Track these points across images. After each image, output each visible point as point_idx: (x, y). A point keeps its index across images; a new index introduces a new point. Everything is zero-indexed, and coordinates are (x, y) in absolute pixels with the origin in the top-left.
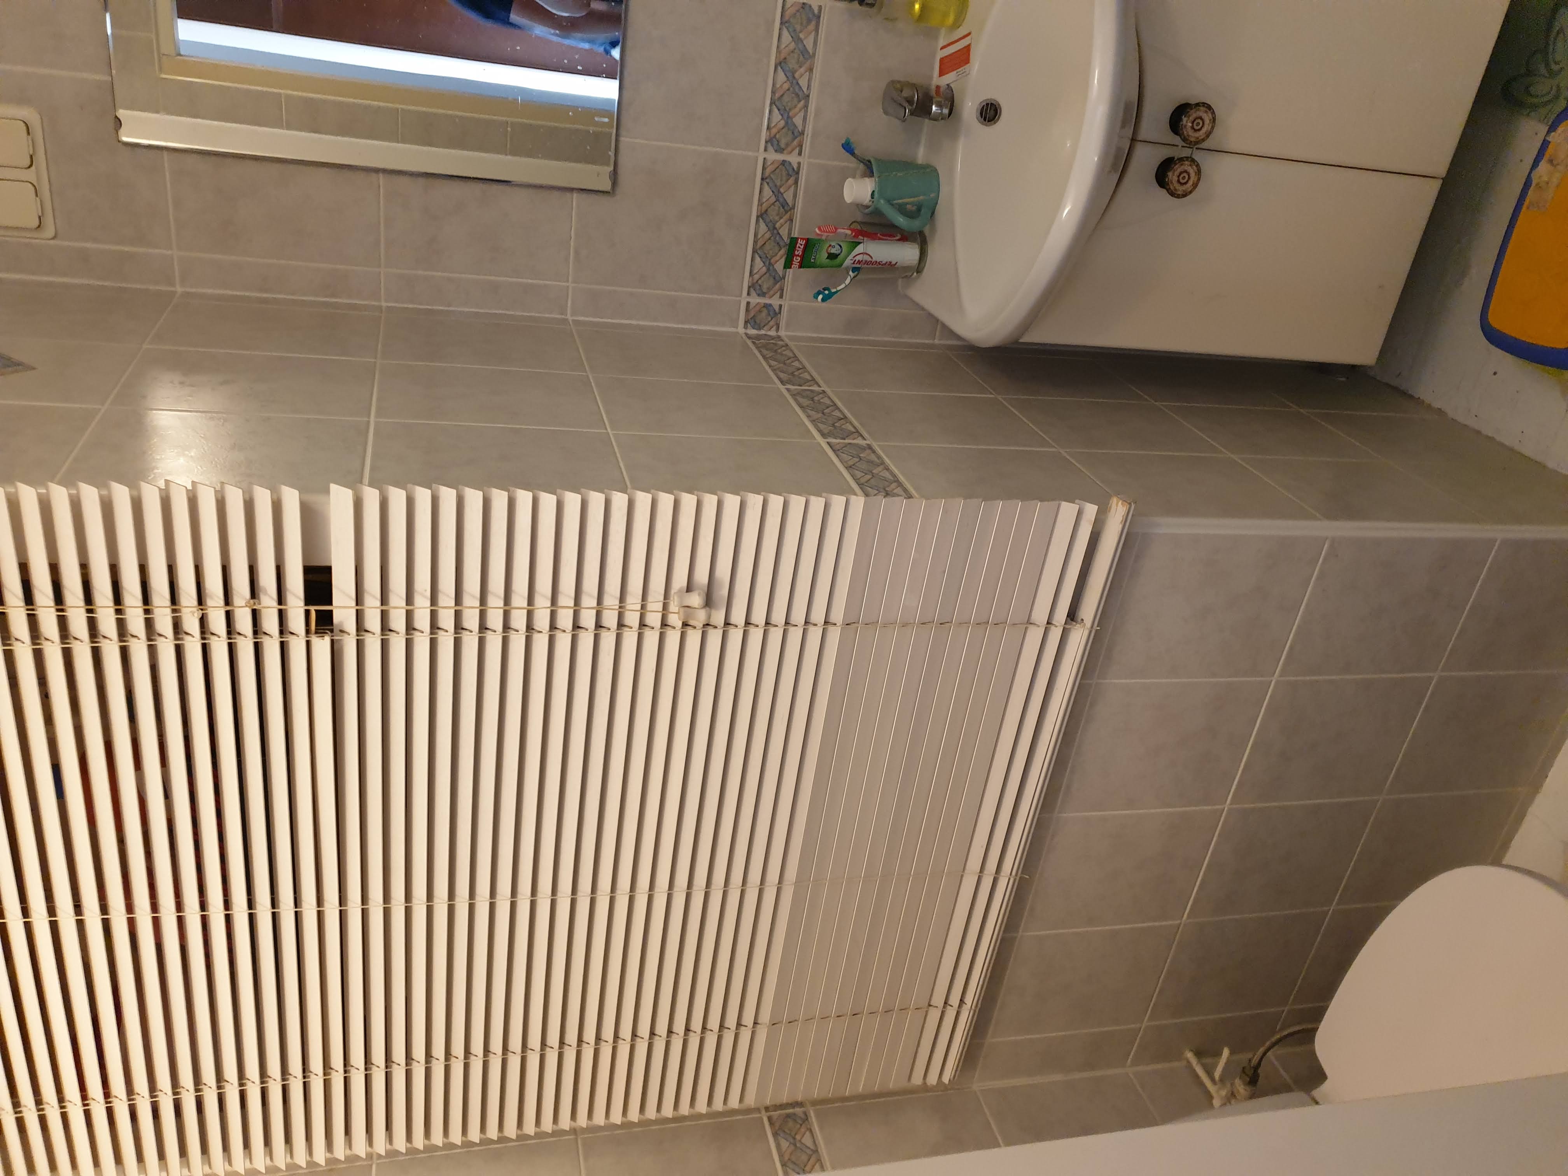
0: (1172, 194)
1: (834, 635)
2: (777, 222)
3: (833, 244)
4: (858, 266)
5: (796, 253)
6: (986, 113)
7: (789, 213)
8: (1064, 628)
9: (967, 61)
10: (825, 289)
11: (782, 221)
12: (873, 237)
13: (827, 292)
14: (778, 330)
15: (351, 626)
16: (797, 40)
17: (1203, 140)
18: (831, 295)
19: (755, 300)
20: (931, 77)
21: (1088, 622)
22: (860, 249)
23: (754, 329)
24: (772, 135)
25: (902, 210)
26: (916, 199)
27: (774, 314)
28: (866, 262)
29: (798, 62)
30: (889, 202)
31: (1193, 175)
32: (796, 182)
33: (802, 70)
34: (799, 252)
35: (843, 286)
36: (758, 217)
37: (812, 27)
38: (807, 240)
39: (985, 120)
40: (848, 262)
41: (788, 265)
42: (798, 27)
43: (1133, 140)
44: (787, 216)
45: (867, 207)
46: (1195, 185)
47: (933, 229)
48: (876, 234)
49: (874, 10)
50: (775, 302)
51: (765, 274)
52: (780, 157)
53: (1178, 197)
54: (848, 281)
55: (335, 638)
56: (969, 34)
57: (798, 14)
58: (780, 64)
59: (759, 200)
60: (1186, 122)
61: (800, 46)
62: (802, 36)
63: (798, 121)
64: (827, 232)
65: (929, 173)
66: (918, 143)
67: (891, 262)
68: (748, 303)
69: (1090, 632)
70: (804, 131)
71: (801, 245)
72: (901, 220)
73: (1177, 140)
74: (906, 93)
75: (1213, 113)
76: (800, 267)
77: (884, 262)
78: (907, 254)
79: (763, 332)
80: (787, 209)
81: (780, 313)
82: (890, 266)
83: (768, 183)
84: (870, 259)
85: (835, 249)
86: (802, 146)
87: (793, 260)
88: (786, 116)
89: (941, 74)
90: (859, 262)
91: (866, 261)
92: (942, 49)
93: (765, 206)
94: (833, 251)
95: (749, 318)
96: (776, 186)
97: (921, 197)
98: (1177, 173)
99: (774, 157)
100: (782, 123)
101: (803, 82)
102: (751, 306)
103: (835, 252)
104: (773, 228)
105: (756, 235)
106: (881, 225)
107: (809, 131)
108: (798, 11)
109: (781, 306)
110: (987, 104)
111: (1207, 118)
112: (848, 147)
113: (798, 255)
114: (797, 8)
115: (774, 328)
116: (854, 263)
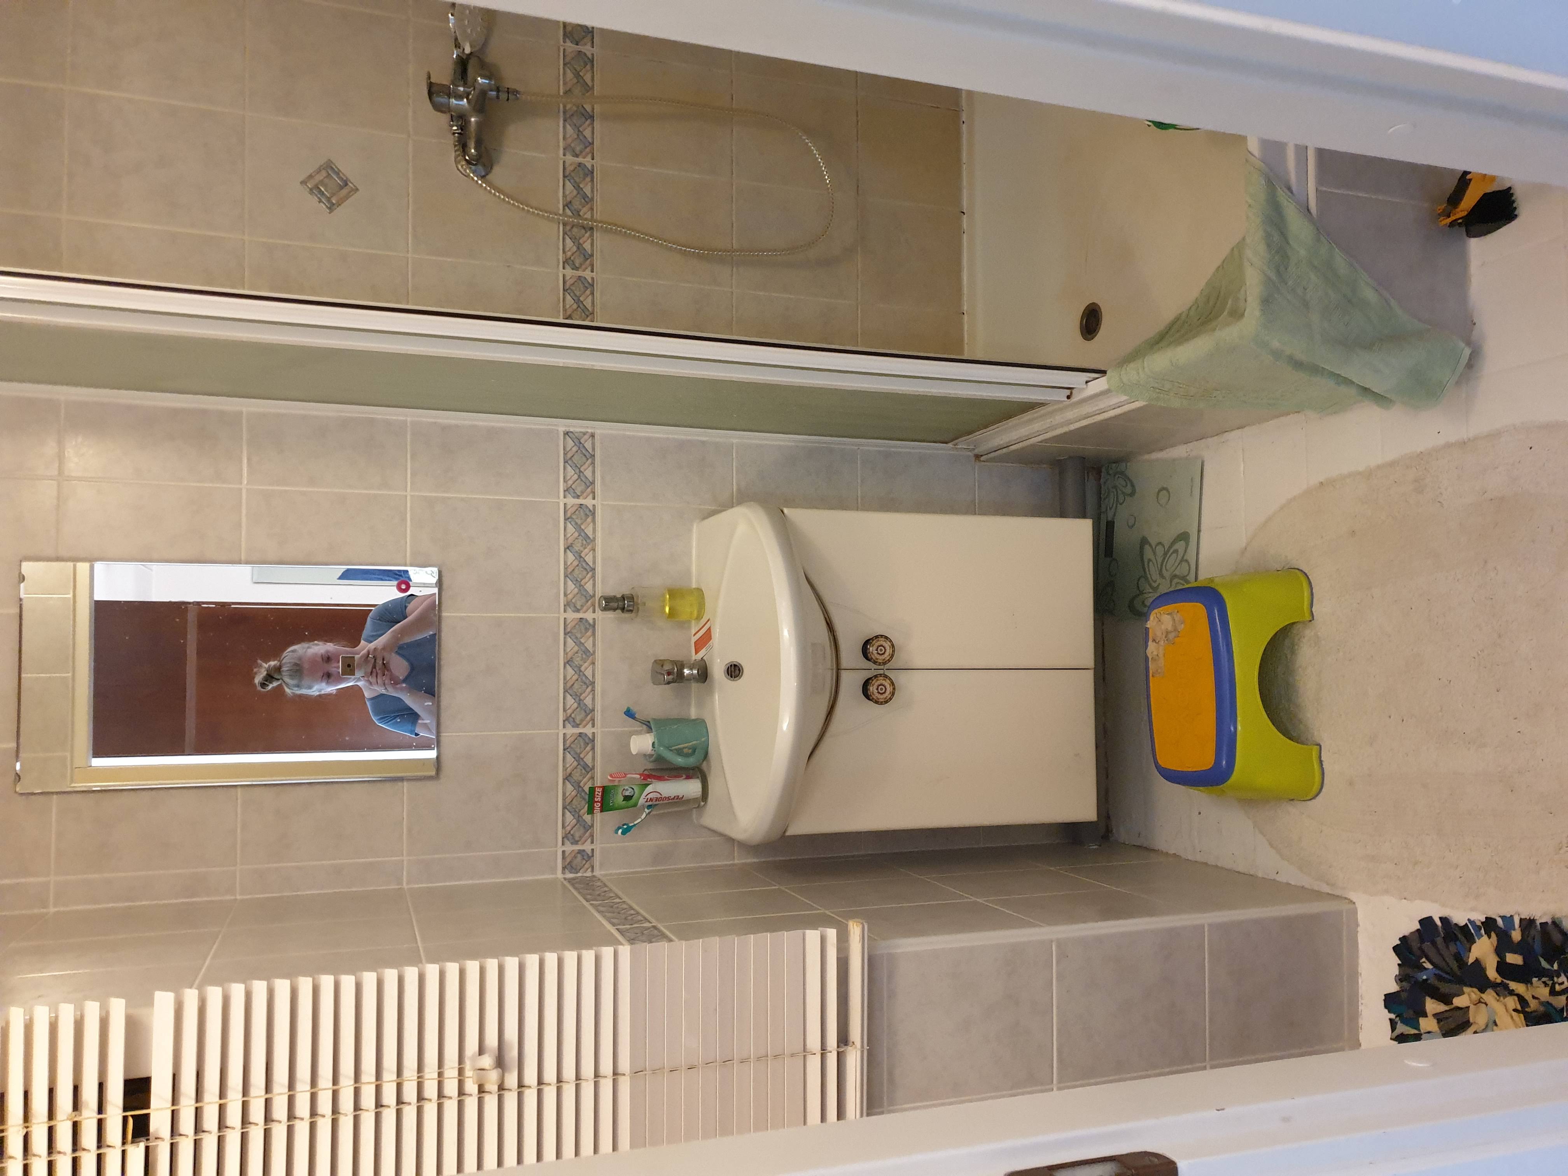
0: (877, 702)
1: (625, 1085)
2: (581, 781)
3: (626, 788)
4: (650, 803)
5: (596, 800)
6: (731, 672)
7: (590, 773)
8: (838, 1053)
9: (710, 638)
10: (624, 825)
11: (585, 779)
12: (660, 778)
13: (625, 827)
14: (592, 871)
15: (166, 1132)
16: (580, 644)
17: (889, 661)
18: (629, 829)
19: (569, 848)
20: (691, 657)
21: (858, 1043)
22: (649, 789)
23: (571, 873)
24: (568, 715)
25: (679, 752)
26: (691, 744)
27: (588, 857)
28: (657, 800)
29: (582, 659)
30: (668, 748)
31: (888, 686)
32: (593, 748)
33: (586, 665)
34: (598, 798)
35: (639, 820)
36: (564, 780)
37: (589, 633)
38: (604, 788)
39: (731, 677)
40: (642, 801)
41: (591, 811)
42: (579, 636)
43: (838, 669)
44: (589, 775)
45: (651, 756)
46: (893, 694)
47: (709, 766)
48: (664, 777)
49: (633, 615)
50: (587, 847)
51: (576, 825)
52: (577, 731)
53: (881, 703)
54: (644, 815)
55: (150, 1144)
56: (708, 620)
57: (577, 626)
58: (568, 662)
59: (563, 766)
60: (872, 649)
61: (583, 648)
62: (583, 641)
63: (588, 701)
64: (617, 778)
65: (700, 724)
66: (689, 705)
67: (678, 796)
68: (564, 852)
69: (862, 1052)
70: (594, 707)
71: (599, 792)
72: (680, 761)
73: (870, 665)
74: (667, 667)
75: (891, 641)
76: (601, 811)
77: (673, 797)
78: (691, 788)
79: (579, 875)
80: (588, 769)
81: (593, 856)
82: (678, 801)
83: (569, 752)
84: (659, 796)
85: (629, 792)
86: (594, 720)
87: (594, 807)
88: (577, 699)
89: (696, 653)
90: (651, 800)
91: (657, 798)
92: (694, 635)
93: (569, 770)
94: (627, 793)
95: (566, 864)
96: (576, 753)
97: (694, 742)
98: (875, 687)
99: (571, 731)
100: (576, 705)
101: (589, 673)
102: (567, 854)
103: (629, 794)
104: (578, 786)
105: (564, 794)
106: (667, 769)
107: (598, 707)
108: (577, 624)
109: (593, 850)
110: (731, 666)
111: (887, 645)
112: (629, 713)
113: (598, 802)
114: (576, 622)
115: (590, 870)
116: (646, 802)
